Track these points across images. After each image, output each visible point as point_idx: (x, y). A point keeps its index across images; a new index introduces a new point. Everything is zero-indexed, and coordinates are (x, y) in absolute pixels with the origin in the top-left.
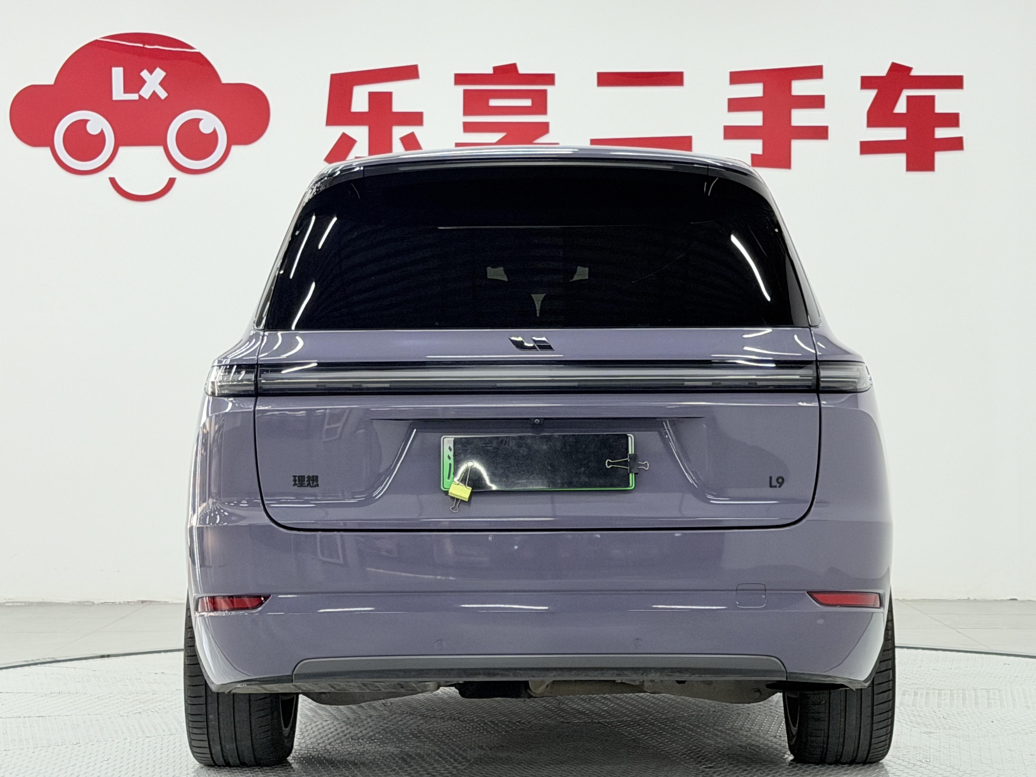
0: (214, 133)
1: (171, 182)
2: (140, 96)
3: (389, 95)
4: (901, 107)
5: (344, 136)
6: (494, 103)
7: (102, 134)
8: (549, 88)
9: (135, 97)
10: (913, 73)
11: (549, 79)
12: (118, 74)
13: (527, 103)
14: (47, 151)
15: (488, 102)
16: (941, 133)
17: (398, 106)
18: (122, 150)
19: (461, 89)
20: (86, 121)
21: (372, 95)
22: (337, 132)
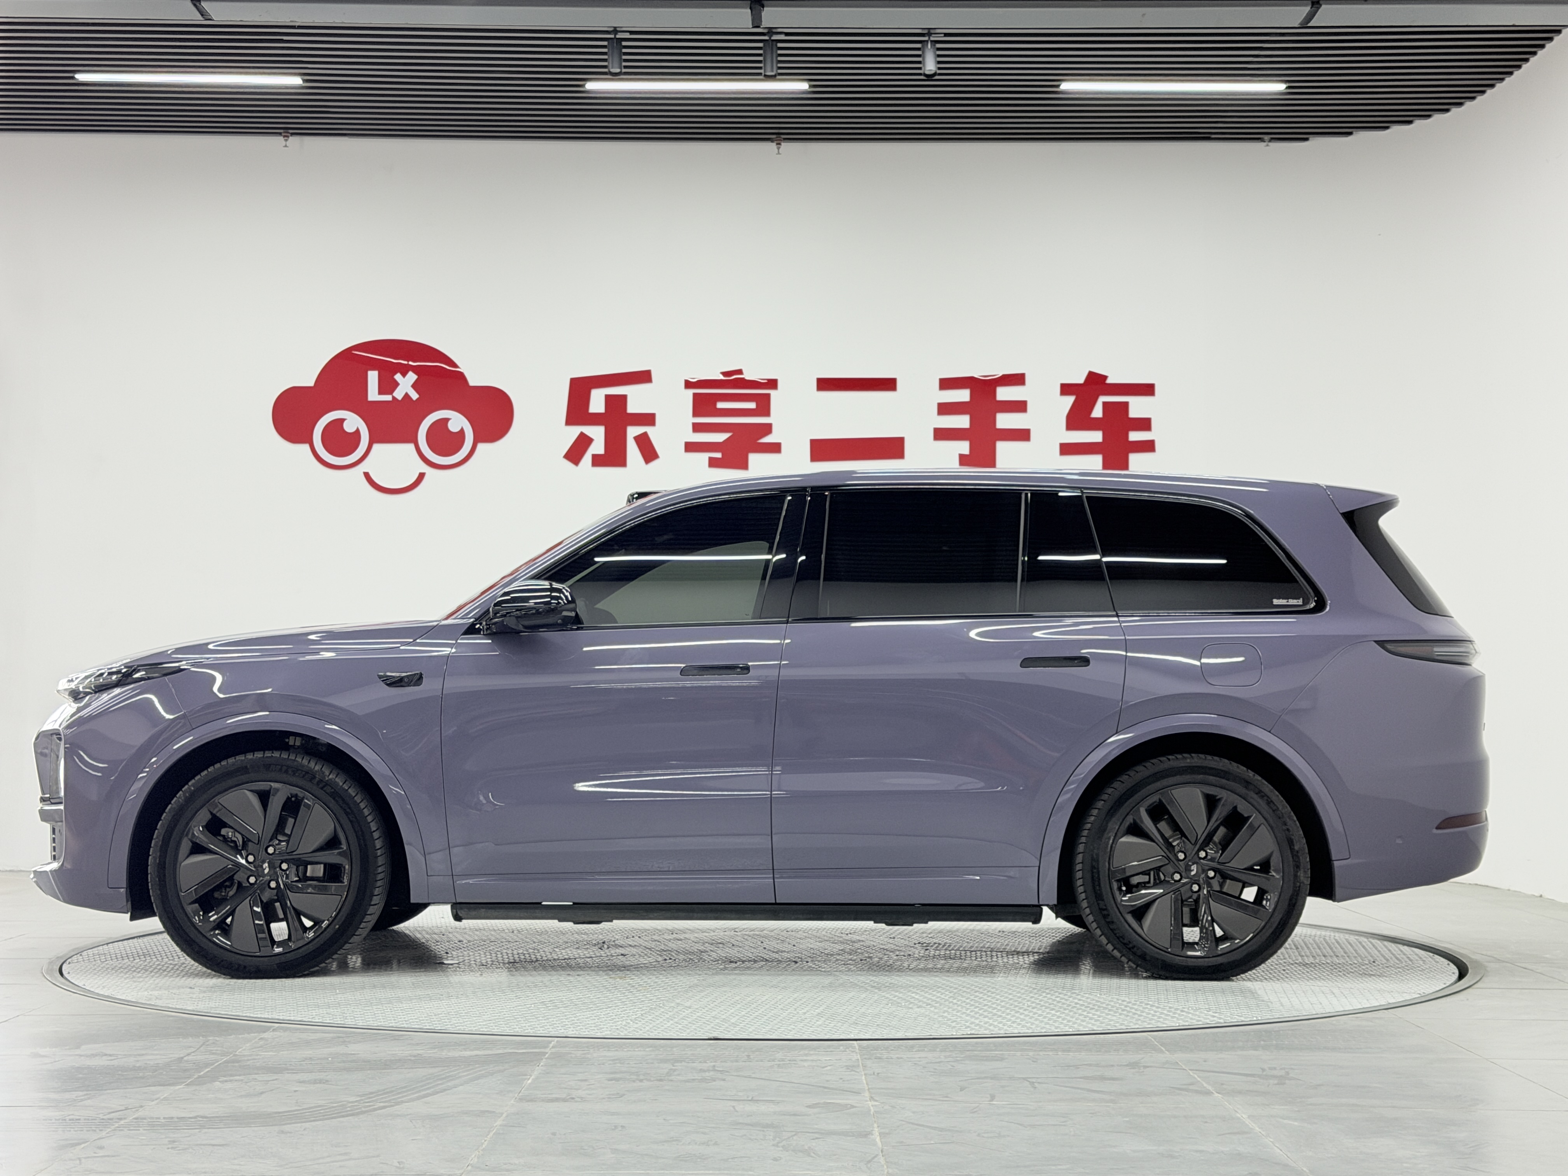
0: (462, 432)
1: (422, 476)
2: (394, 398)
3: (624, 398)
4: (1097, 412)
5: (582, 436)
6: (721, 405)
7: (357, 432)
8: (772, 392)
9: (388, 398)
10: (1109, 381)
11: (772, 384)
12: (373, 377)
13: (752, 405)
14: (306, 447)
15: (715, 405)
16: (1135, 436)
17: (632, 408)
18: (376, 447)
19: (691, 392)
20: (342, 421)
21: (608, 398)
22: (575, 431)
